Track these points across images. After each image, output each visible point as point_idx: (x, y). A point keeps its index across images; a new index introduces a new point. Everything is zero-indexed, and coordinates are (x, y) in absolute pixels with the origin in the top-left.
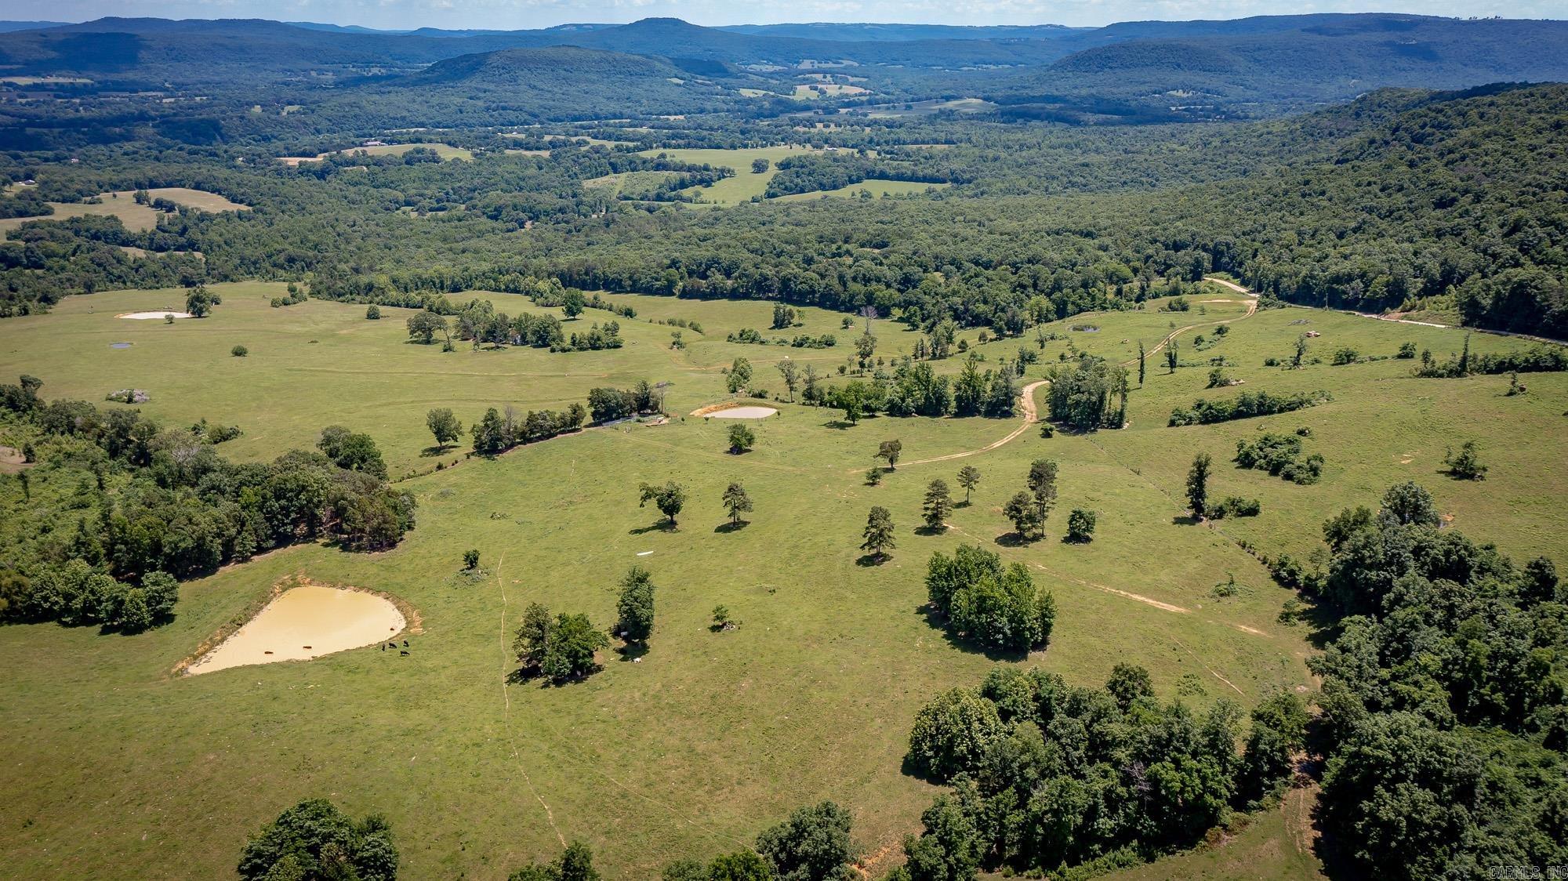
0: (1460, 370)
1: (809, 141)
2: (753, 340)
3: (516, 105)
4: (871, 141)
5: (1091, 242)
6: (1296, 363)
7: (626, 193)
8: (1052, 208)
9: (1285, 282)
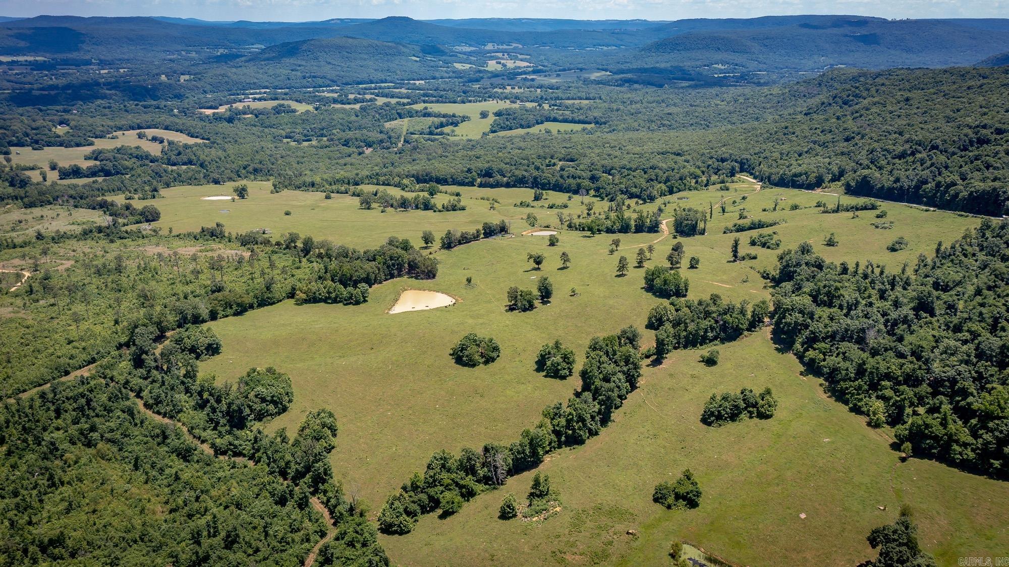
0: (836, 211)
1: (506, 98)
2: (528, 206)
3: (322, 75)
4: (542, 98)
5: (681, 158)
6: (775, 209)
7: (411, 130)
8: (656, 140)
9: (773, 177)
